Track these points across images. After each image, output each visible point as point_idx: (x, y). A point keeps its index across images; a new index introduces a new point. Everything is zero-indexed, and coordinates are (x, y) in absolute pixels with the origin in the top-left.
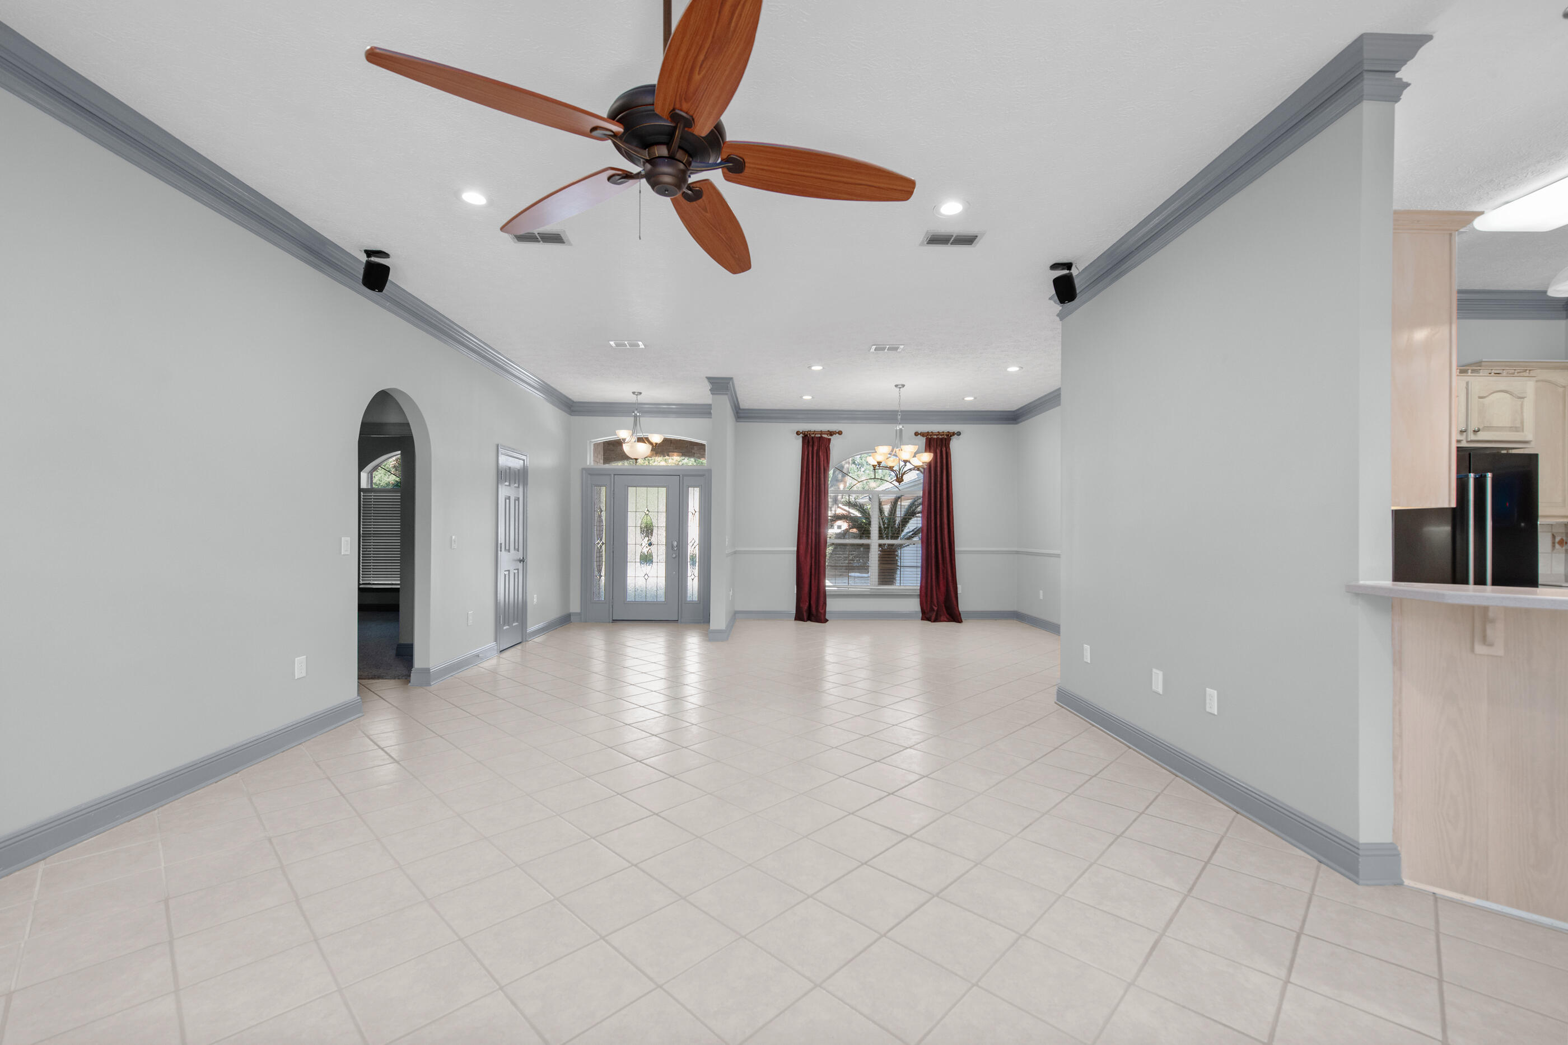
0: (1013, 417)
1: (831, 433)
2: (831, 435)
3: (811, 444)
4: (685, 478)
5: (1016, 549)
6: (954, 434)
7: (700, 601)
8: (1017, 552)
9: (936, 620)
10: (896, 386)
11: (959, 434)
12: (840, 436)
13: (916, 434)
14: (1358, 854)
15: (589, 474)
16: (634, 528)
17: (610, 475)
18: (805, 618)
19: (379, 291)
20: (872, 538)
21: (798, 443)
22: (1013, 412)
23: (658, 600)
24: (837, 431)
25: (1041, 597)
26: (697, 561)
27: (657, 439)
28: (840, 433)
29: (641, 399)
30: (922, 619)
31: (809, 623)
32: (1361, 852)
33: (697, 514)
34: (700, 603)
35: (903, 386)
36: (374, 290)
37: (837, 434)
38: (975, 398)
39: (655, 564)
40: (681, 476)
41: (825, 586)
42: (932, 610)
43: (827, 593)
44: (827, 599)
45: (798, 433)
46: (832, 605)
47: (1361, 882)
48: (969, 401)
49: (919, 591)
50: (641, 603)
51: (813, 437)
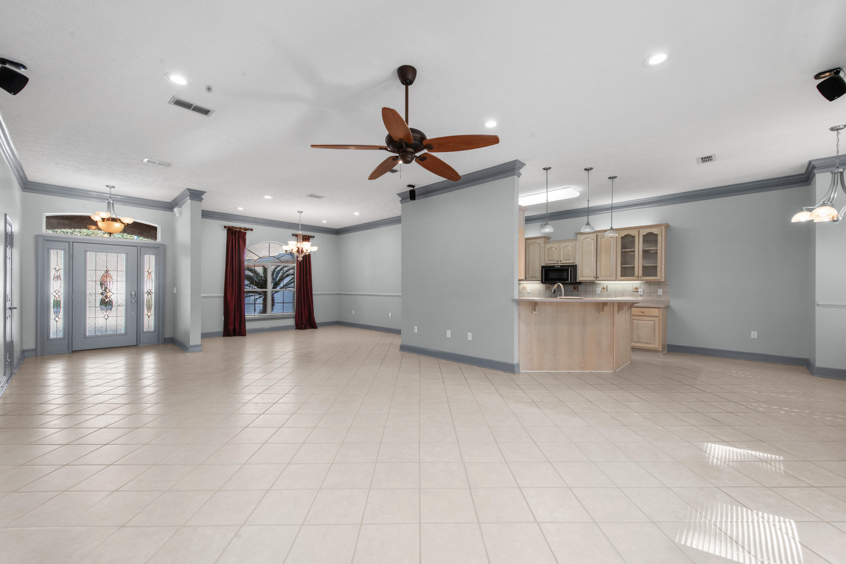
0: (338, 232)
1: (246, 229)
2: (247, 230)
3: (234, 234)
4: (142, 248)
5: (338, 293)
6: (311, 237)
7: (156, 330)
8: (338, 294)
9: (305, 328)
10: (298, 212)
11: (314, 237)
12: (252, 231)
13: (293, 235)
14: (514, 367)
15: (44, 240)
16: (93, 283)
17: (69, 242)
18: (232, 334)
19: (13, 94)
20: (268, 288)
21: (224, 233)
22: (337, 229)
23: (118, 332)
24: (250, 229)
25: (353, 313)
26: (153, 304)
27: (129, 220)
28: (252, 230)
29: (113, 191)
30: (296, 329)
31: (234, 337)
32: (515, 366)
33: (153, 274)
34: (155, 332)
35: (302, 212)
36: (11, 93)
37: (250, 230)
38: (327, 222)
39: (114, 309)
40: (139, 247)
41: (245, 316)
42: (303, 324)
43: (246, 319)
44: (246, 323)
45: (225, 227)
46: (249, 326)
47: (516, 373)
48: (324, 223)
49: (295, 315)
50: (102, 336)
51: (235, 230)
